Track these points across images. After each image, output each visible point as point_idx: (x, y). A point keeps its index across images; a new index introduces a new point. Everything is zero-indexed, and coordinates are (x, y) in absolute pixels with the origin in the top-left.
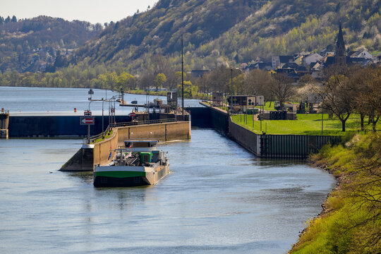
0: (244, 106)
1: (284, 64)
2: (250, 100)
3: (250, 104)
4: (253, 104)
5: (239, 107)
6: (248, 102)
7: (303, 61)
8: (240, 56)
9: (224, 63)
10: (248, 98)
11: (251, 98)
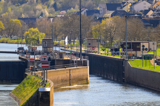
0: (138, 52)
1: (113, 12)
2: (143, 46)
3: (143, 49)
4: (146, 49)
5: (134, 52)
6: (141, 48)
7: (131, 8)
8: (58, 4)
9: (43, 10)
10: (142, 44)
11: (144, 44)
